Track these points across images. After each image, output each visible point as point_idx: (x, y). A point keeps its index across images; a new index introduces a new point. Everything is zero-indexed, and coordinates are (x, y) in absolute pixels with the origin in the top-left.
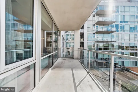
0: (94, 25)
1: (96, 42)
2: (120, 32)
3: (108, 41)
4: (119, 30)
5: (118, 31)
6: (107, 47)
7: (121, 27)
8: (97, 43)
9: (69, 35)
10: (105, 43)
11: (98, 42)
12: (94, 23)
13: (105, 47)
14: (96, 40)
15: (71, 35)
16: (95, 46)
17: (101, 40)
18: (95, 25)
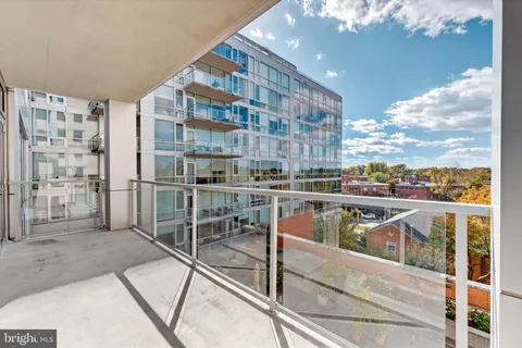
0: (180, 93)
1: (187, 155)
2: (250, 131)
3: (224, 153)
4: (249, 123)
5: (245, 127)
6: (220, 172)
7: (252, 116)
8: (192, 161)
9: (54, 116)
10: (214, 160)
11: (193, 155)
12: (180, 87)
13: (214, 173)
14: (187, 150)
15: (61, 116)
16: (185, 172)
17: (204, 152)
18: (184, 93)
